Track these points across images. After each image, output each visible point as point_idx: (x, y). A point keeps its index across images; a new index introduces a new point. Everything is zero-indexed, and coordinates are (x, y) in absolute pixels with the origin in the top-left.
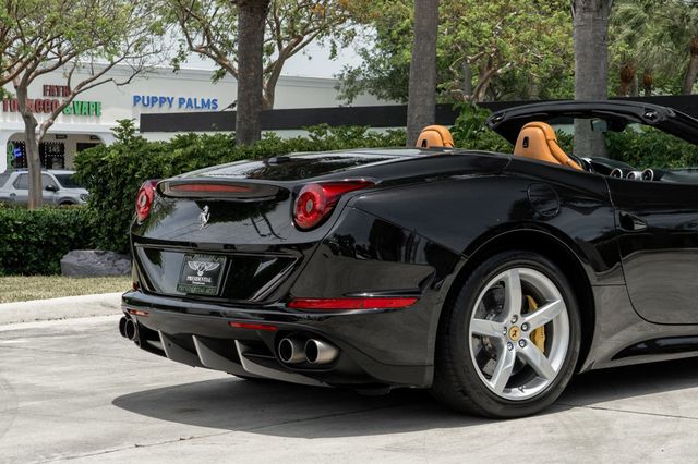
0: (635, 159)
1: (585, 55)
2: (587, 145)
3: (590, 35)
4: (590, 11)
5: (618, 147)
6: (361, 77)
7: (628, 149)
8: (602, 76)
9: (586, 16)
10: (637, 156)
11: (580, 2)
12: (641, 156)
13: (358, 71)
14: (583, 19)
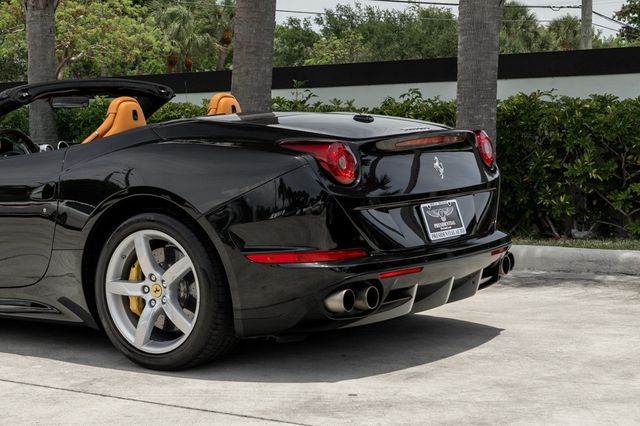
0: (79, 129)
2: (39, 118)
3: (38, 29)
4: (38, 9)
5: (64, 119)
7: (73, 121)
8: (49, 62)
9: (36, 13)
10: (80, 126)
11: (30, 2)
12: (84, 126)
14: (33, 16)
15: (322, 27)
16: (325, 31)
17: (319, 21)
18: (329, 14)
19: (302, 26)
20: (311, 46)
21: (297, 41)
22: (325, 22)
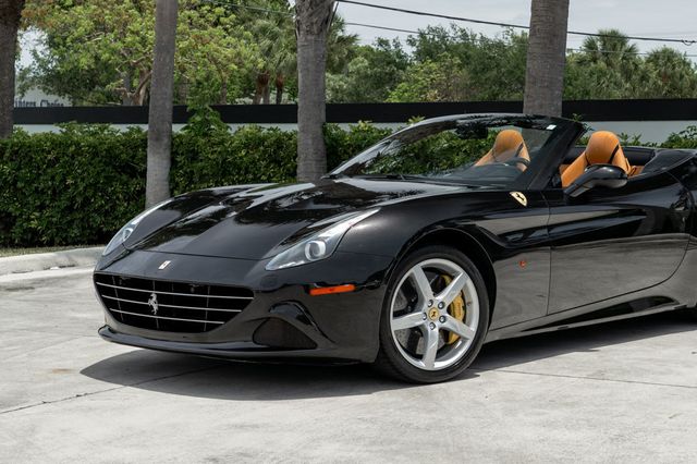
1: (308, 69)
2: (310, 142)
4: (312, 34)
6: (32, 75)
13: (29, 70)
15: (415, 49)
16: (418, 54)
17: (411, 42)
18: (422, 35)
19: (393, 48)
20: (404, 69)
21: (388, 63)
22: (417, 44)
